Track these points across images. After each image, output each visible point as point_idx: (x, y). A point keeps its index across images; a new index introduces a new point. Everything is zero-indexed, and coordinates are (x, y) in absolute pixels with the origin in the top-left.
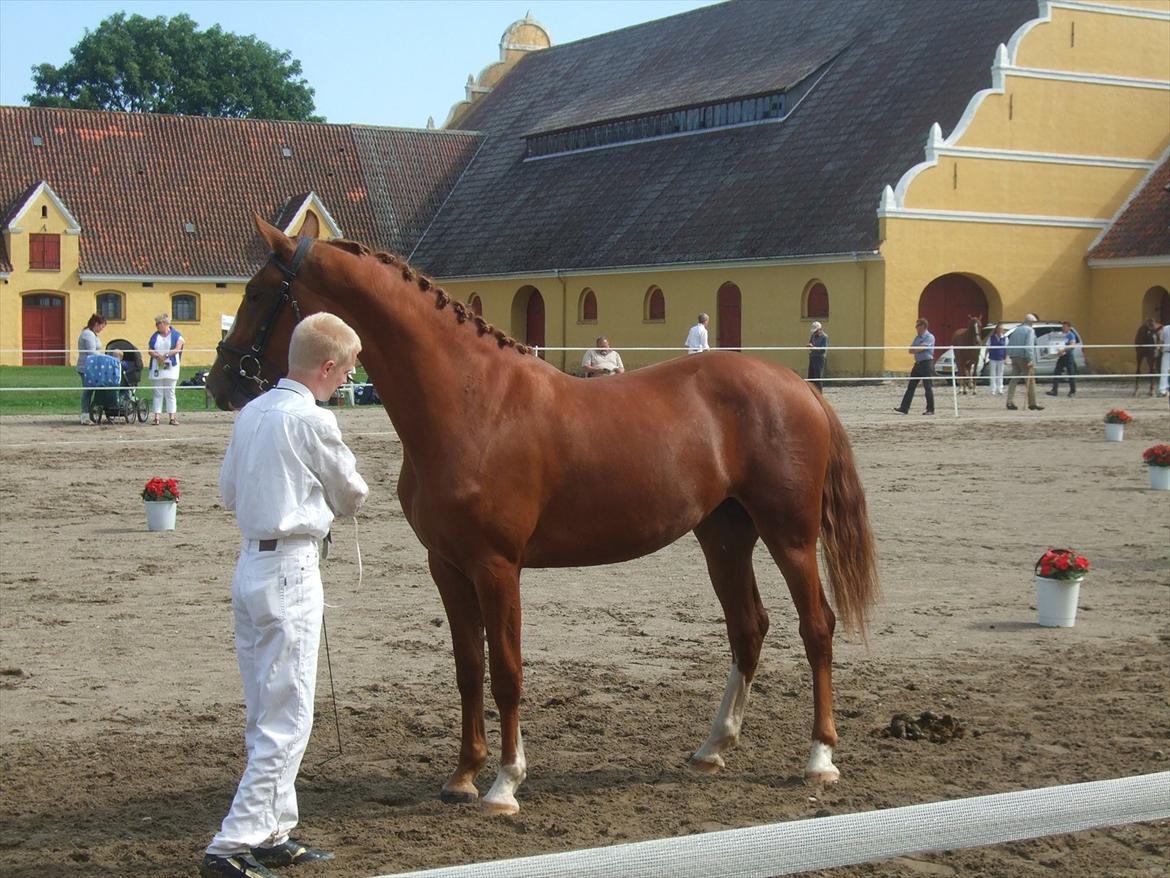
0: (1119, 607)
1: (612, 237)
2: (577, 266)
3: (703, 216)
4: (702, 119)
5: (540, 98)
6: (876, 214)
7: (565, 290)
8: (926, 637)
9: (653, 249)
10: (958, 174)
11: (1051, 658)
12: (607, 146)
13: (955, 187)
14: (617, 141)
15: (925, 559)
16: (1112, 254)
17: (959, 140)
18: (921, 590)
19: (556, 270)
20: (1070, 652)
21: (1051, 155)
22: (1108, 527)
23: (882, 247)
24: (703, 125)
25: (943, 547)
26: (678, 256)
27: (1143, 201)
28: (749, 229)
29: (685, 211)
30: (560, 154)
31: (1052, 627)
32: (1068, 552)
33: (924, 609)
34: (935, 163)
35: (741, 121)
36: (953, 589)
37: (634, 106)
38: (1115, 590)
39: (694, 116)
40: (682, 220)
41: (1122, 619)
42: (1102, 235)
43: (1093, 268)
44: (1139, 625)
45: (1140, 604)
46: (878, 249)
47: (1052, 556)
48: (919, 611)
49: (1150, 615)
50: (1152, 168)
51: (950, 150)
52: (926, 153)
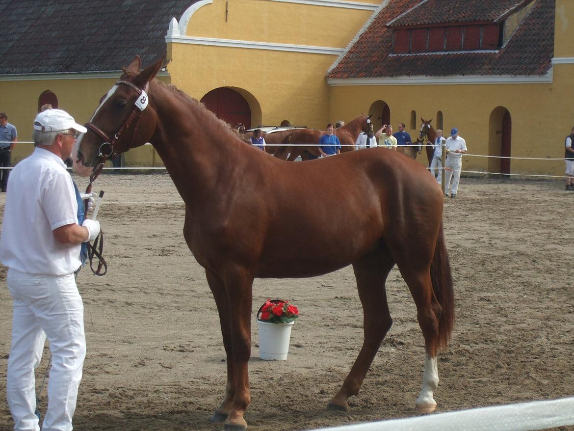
0: (324, 345)
3: (29, 38)
6: (164, 39)
8: (171, 369)
10: (228, 9)
11: (266, 384)
13: (227, 21)
15: (178, 308)
16: (346, 75)
18: (171, 332)
20: (281, 379)
22: (325, 284)
23: (170, 67)
25: (194, 299)
26: (7, 70)
27: (369, 35)
28: (65, 49)
29: (14, 33)
31: (270, 360)
32: (282, 302)
33: (172, 346)
36: (197, 331)
38: (323, 332)
40: (12, 41)
41: (324, 354)
42: (339, 60)
43: (331, 85)
44: (337, 358)
45: (340, 343)
46: (165, 67)
47: (270, 305)
48: (168, 348)
49: (347, 351)
50: (377, 10)
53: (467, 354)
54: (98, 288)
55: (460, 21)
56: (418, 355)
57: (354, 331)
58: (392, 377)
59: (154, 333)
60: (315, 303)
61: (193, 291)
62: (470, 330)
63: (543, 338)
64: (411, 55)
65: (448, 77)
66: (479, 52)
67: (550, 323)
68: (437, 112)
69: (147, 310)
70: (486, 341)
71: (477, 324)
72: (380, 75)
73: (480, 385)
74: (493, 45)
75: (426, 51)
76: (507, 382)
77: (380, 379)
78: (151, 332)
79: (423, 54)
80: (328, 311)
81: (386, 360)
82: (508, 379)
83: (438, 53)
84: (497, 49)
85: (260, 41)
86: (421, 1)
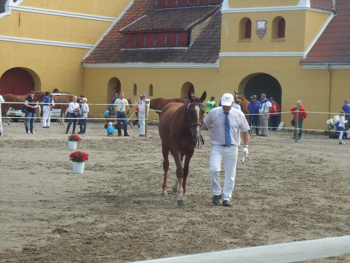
0: (13, 233)
10: (20, 19)
13: (19, 26)
16: (94, 61)
17: (22, 3)
22: (38, 192)
27: (109, 37)
34: (9, 13)
38: (18, 224)
41: (10, 239)
42: (90, 52)
43: (85, 68)
44: (17, 242)
45: (25, 231)
49: (26, 236)
50: (114, 22)
51: (17, 7)
52: (5, 9)
53: (106, 239)
55: (164, 29)
56: (74, 239)
57: (40, 223)
58: (47, 255)
60: (24, 204)
62: (117, 223)
63: (162, 228)
64: (134, 50)
65: (156, 63)
67: (172, 218)
68: (150, 85)
70: (124, 230)
71: (123, 219)
72: (115, 61)
73: (105, 260)
74: (184, 44)
75: (143, 47)
76: (123, 258)
77: (38, 256)
79: (141, 49)
80: (28, 210)
81: (50, 243)
82: (125, 256)
83: (151, 49)
84: (187, 47)
85: (40, 39)
86: (141, 17)
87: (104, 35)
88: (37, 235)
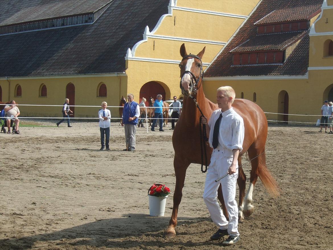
0: (185, 208)
1: (28, 65)
2: (15, 75)
4: (63, 23)
5: (4, 13)
6: (125, 58)
7: (10, 85)
8: (100, 221)
9: (43, 70)
10: (155, 45)
11: (150, 230)
12: (28, 31)
13: (154, 50)
14: (32, 30)
15: (113, 188)
16: (210, 76)
17: (156, 32)
18: (106, 200)
19: (6, 77)
21: (189, 39)
23: (126, 71)
24: (63, 25)
25: (122, 182)
26: (52, 73)
27: (222, 57)
30: (9, 34)
31: (155, 216)
32: (162, 185)
33: (104, 209)
34: (147, 40)
35: (77, 24)
36: (120, 200)
37: (38, 17)
38: (186, 200)
39: (60, 21)
40: (54, 60)
41: (185, 213)
45: (194, 206)
46: (125, 72)
47: (155, 187)
48: (102, 210)
49: (197, 211)
50: (225, 45)
51: (152, 36)
52: (143, 37)
54: (74, 177)
55: (264, 50)
59: (97, 201)
61: (123, 178)
64: (241, 66)
65: (258, 76)
66: (274, 64)
68: (254, 93)
69: (96, 189)
72: (227, 75)
74: (280, 61)
75: (248, 64)
78: (95, 201)
79: (247, 66)
80: (190, 189)
83: (254, 65)
84: (282, 63)
85: (170, 59)
86: (246, 41)
87: (217, 56)
88: (204, 210)
